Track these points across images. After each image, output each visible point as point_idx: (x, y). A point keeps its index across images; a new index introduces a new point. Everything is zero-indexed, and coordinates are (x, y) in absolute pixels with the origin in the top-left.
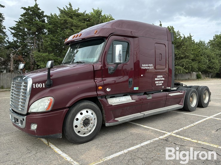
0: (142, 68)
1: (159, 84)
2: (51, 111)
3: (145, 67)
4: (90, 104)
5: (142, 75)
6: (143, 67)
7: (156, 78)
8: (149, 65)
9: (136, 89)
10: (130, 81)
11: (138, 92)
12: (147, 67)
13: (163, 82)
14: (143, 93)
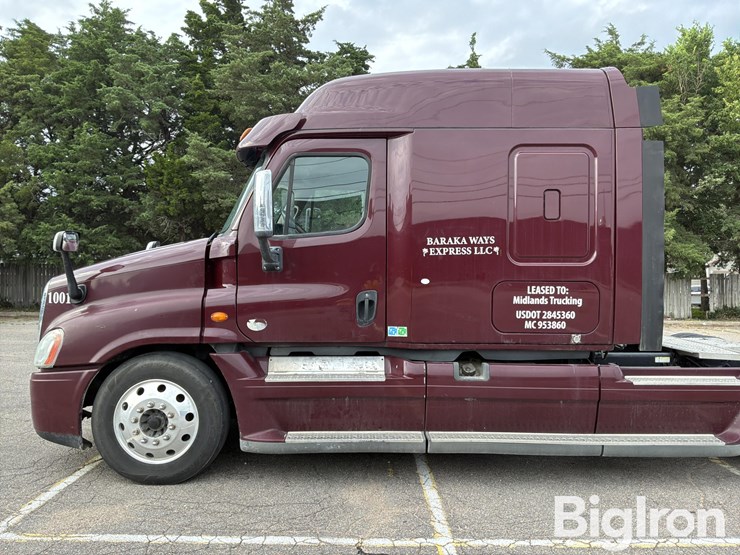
0: (425, 251)
1: (540, 324)
2: (56, 368)
3: (444, 246)
4: (171, 364)
5: (425, 281)
6: (428, 247)
7: (524, 294)
8: (473, 240)
9: (398, 332)
10: (363, 303)
11: (410, 346)
12: (454, 246)
13: (572, 315)
14: (456, 355)
